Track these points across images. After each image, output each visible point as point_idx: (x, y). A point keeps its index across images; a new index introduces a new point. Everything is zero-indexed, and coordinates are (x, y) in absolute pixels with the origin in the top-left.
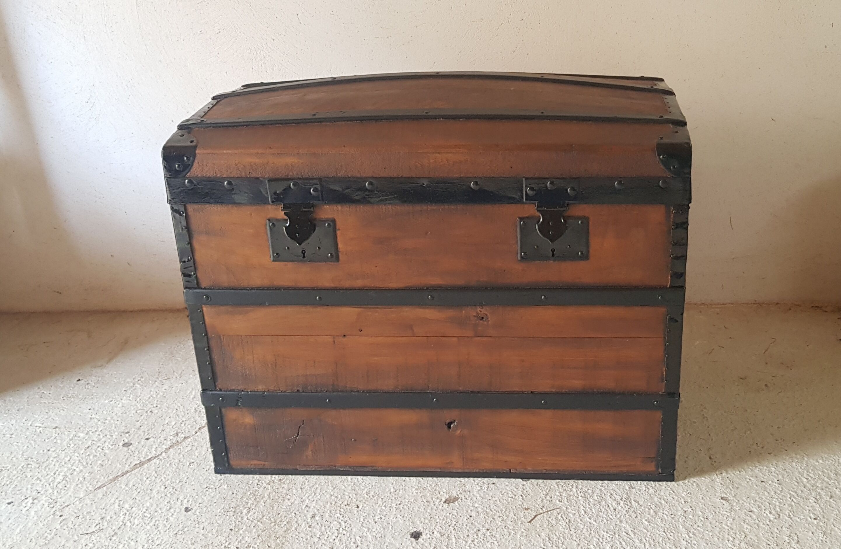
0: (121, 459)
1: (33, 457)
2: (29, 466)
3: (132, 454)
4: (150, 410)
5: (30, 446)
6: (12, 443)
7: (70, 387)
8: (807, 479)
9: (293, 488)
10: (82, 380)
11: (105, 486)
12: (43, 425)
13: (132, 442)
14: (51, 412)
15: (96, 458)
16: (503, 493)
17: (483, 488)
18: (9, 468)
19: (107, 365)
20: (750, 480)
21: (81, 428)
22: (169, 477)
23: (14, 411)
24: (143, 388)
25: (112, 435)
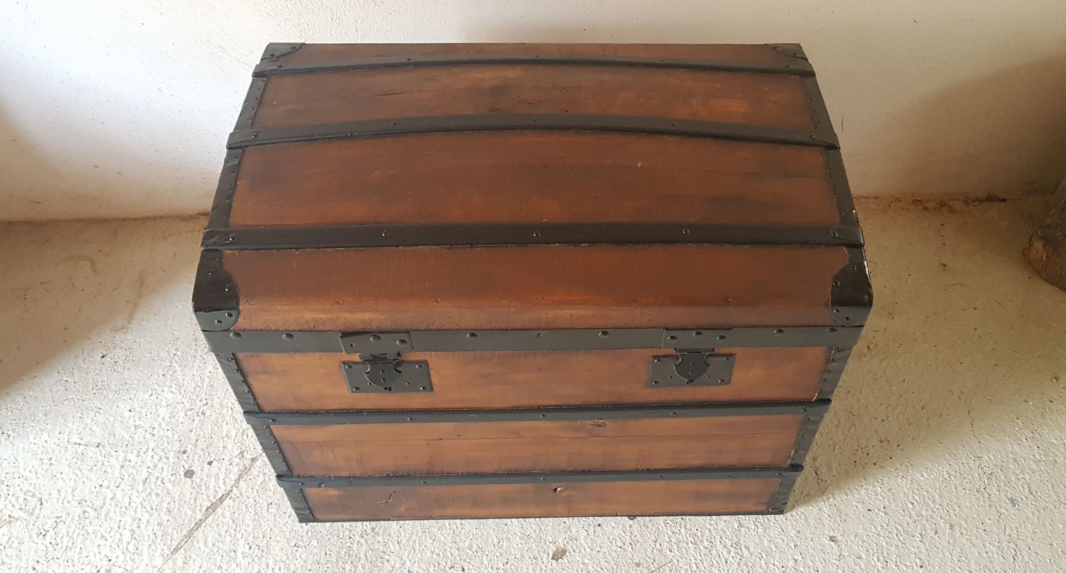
0: (188, 500)
1: (87, 498)
2: (87, 515)
3: (199, 490)
4: (201, 411)
5: (77, 479)
6: (55, 474)
7: (95, 369)
8: (913, 504)
9: (390, 542)
10: (106, 355)
11: (182, 547)
12: (83, 440)
13: (193, 468)
14: (85, 417)
15: (159, 499)
16: (611, 539)
17: (590, 533)
18: (63, 518)
19: (130, 326)
20: (857, 507)
21: (130, 446)
22: (250, 529)
23: (40, 415)
24: (183, 370)
25: (167, 456)
